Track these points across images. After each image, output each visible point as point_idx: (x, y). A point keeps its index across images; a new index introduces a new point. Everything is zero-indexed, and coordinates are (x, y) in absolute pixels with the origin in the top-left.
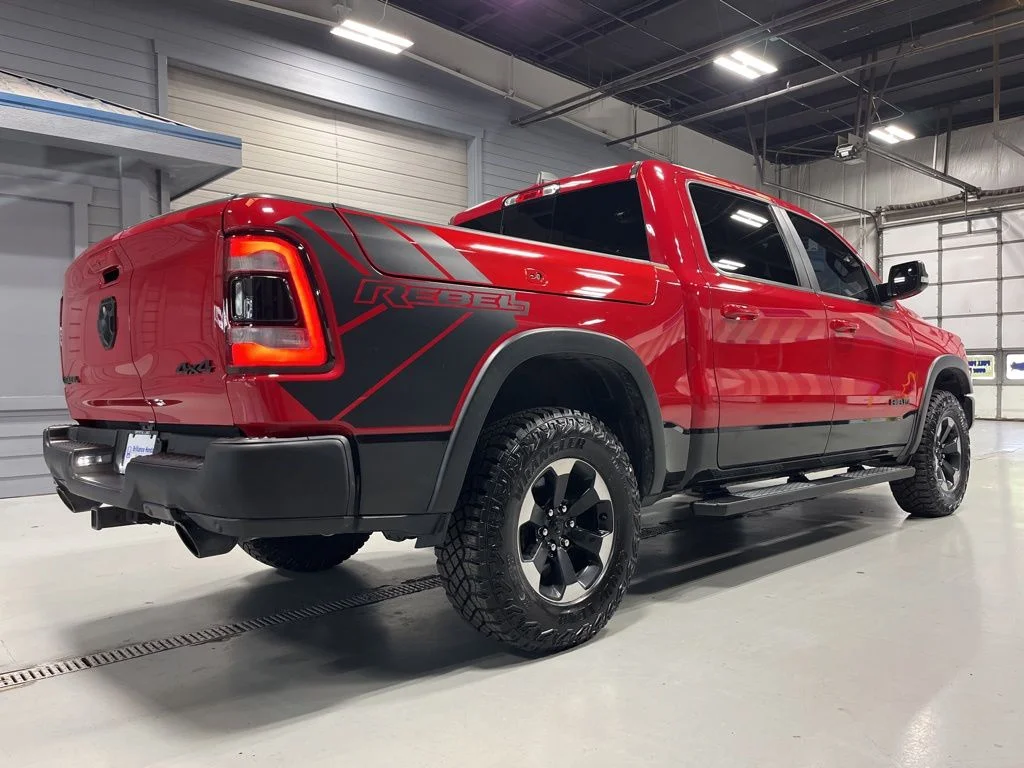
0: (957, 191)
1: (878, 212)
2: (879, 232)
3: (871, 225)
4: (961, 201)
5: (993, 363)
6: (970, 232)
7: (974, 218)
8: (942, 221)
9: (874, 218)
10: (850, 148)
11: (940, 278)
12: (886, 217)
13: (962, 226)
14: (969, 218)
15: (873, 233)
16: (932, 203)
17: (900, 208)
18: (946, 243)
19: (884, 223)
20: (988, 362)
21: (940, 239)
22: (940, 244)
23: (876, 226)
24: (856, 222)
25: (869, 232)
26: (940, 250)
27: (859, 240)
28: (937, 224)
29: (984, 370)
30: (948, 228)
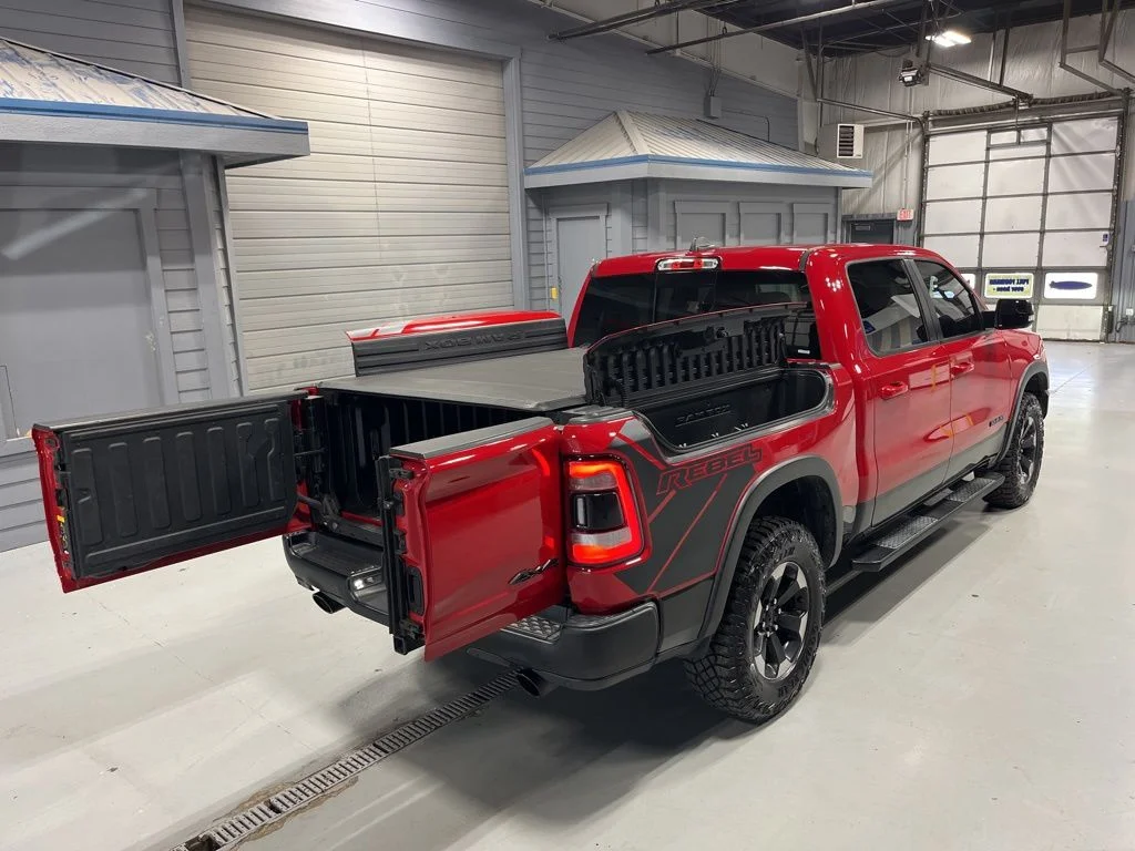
0: (1009, 98)
1: (926, 116)
2: (926, 139)
3: (917, 130)
4: (1012, 109)
5: (1032, 282)
6: (1019, 143)
7: (1023, 128)
8: (991, 130)
9: (920, 123)
10: (914, 73)
11: (985, 192)
12: (933, 121)
13: (1011, 136)
14: (1019, 128)
15: (918, 139)
16: (982, 109)
17: (949, 113)
18: (993, 154)
19: (932, 130)
20: (1027, 281)
21: (988, 149)
22: (987, 156)
23: (923, 131)
24: (903, 126)
25: (916, 137)
26: (987, 162)
27: (903, 147)
28: (985, 133)
29: (1022, 289)
30: (997, 138)
